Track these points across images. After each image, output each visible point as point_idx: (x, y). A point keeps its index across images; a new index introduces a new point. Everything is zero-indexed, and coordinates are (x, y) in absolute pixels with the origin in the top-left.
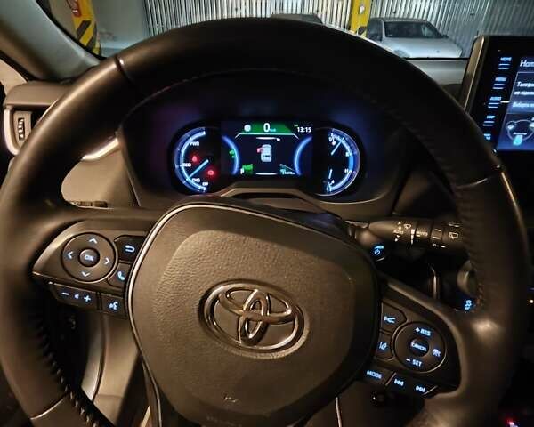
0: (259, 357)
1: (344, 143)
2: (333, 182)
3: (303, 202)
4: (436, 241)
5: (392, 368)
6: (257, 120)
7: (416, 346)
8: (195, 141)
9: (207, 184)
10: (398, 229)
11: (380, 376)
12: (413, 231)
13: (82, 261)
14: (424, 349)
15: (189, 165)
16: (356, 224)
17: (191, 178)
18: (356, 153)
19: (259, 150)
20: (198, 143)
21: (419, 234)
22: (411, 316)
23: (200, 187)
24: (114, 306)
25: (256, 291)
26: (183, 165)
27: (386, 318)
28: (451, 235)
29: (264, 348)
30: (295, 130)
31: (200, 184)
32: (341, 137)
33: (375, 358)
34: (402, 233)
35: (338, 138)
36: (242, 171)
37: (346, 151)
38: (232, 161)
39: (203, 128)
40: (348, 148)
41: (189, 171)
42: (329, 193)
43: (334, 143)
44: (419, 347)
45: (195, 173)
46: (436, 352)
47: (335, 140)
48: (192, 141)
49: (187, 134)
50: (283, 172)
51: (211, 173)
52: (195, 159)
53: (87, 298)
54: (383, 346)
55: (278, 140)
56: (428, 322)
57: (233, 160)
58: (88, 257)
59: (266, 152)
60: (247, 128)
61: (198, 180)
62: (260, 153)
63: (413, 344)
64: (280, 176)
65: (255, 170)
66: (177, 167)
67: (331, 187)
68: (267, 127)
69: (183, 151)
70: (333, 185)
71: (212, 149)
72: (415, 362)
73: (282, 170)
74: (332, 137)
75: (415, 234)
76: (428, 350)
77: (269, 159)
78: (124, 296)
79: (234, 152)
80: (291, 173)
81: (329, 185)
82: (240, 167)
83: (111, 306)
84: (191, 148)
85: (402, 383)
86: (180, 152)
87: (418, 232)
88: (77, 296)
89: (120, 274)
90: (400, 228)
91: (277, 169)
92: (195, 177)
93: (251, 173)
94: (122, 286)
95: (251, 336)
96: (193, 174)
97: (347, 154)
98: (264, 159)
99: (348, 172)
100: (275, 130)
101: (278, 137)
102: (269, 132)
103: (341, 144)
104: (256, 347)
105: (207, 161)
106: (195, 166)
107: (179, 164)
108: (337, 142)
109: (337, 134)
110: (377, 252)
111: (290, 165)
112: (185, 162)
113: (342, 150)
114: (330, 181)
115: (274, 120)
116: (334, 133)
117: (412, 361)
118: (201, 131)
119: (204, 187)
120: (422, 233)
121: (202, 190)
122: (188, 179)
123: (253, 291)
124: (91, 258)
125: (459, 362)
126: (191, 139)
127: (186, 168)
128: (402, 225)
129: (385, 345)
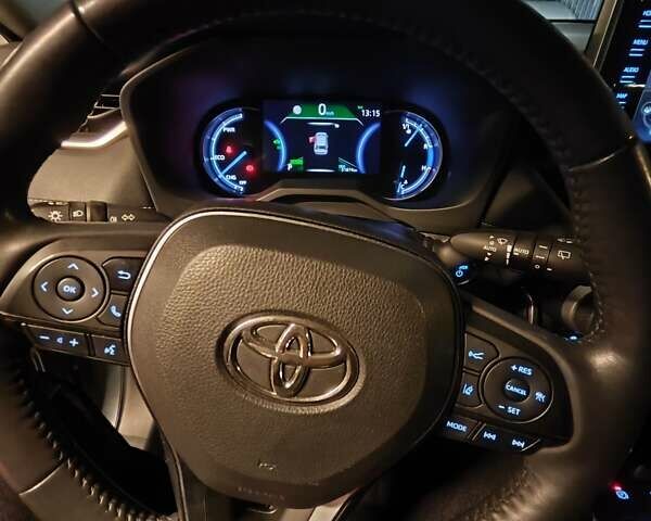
0: (300, 411)
1: (422, 130)
2: (406, 182)
3: (367, 208)
4: (539, 262)
5: (480, 418)
6: (310, 100)
7: (512, 388)
8: (228, 126)
9: (245, 182)
10: (490, 245)
11: (464, 428)
12: (509, 248)
13: (61, 294)
14: (523, 393)
15: (223, 158)
16: (433, 236)
17: (225, 175)
18: (436, 145)
19: (311, 139)
20: (233, 130)
21: (517, 252)
22: (505, 350)
23: (236, 187)
24: (110, 350)
25: (292, 325)
26: (215, 158)
27: (471, 354)
28: (561, 254)
29: (307, 400)
30: (358, 114)
31: (237, 182)
32: (419, 123)
33: (457, 405)
34: (494, 250)
35: (415, 125)
36: (290, 166)
37: (424, 142)
38: (276, 153)
39: (240, 109)
40: (426, 138)
41: (222, 165)
42: (401, 196)
43: (409, 132)
44: (517, 390)
45: (228, 168)
46: (540, 396)
47: (411, 127)
48: (225, 127)
49: (219, 118)
50: (342, 168)
51: (250, 168)
52: (229, 150)
53: (74, 343)
54: (468, 391)
55: (337, 126)
56: (528, 357)
57: (278, 153)
58: (68, 288)
59: (321, 142)
60: (297, 110)
61: (234, 177)
62: (313, 143)
63: (507, 386)
64: (338, 175)
65: (307, 165)
66: (206, 160)
67: (403, 189)
68: (322, 110)
69: (214, 140)
70: (405, 187)
71: (251, 137)
72: (511, 410)
73: (340, 166)
74: (407, 124)
75: (512, 253)
76: (528, 394)
77: (325, 152)
78: (122, 337)
79: (280, 142)
80: (352, 170)
81: (401, 186)
82: (287, 161)
83: (107, 351)
84: (224, 135)
85: (494, 437)
86: (210, 141)
87: (516, 249)
88: (60, 340)
89: (113, 309)
90: (492, 243)
91: (334, 165)
92: (229, 173)
93: (302, 168)
94: (119, 323)
95: (288, 385)
96: (227, 169)
97: (425, 146)
98: (318, 151)
99: (426, 169)
100: (332, 113)
101: (336, 122)
102: (325, 116)
103: (419, 134)
104: (295, 399)
105: (245, 153)
106: (229, 159)
107: (209, 156)
108: (413, 129)
109: (414, 119)
110: (459, 274)
111: (352, 160)
112: (217, 154)
113: (419, 140)
114: (403, 181)
115: (331, 101)
116: (411, 118)
117: (506, 408)
118: (238, 113)
119: (240, 186)
120: (521, 251)
121: (238, 191)
122: (221, 175)
123: (287, 326)
124: (73, 290)
125: (570, 406)
126: (225, 124)
127: (217, 161)
128: (495, 240)
129: (471, 389)
